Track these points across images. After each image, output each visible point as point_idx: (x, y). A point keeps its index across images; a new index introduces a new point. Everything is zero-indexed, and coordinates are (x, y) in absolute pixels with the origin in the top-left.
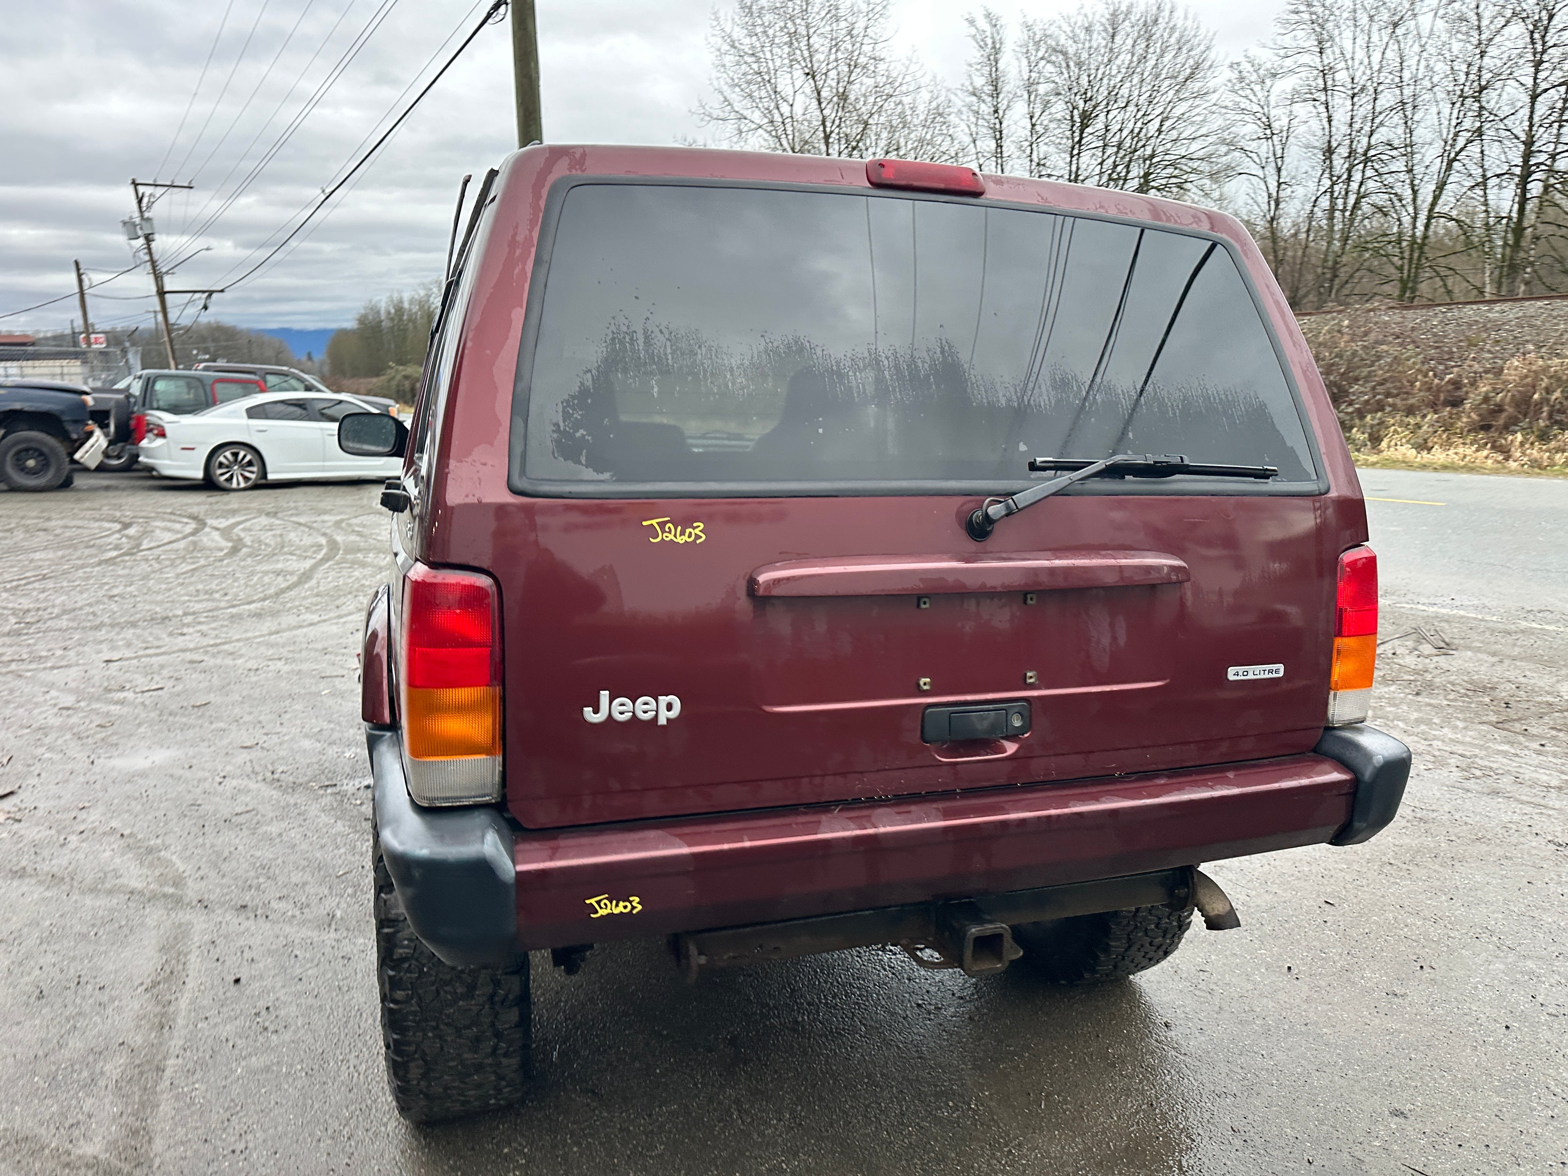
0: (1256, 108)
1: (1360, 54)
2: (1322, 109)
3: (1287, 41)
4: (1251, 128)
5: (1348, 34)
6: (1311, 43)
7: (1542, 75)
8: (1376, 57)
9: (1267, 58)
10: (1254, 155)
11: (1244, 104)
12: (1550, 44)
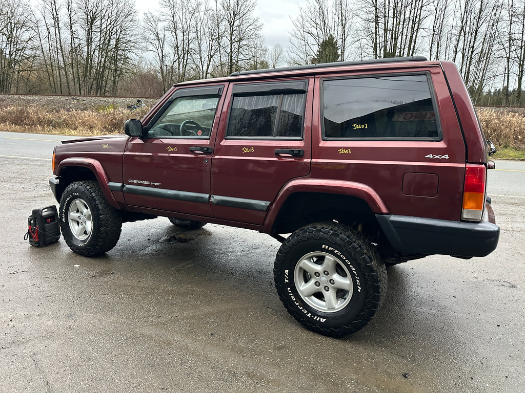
0: (154, 30)
1: (184, 20)
2: (174, 34)
3: (163, 10)
4: (153, 36)
5: (181, 12)
6: (170, 13)
7: (233, 37)
8: (188, 22)
9: (156, 14)
10: (155, 45)
11: (151, 28)
12: (235, 29)
